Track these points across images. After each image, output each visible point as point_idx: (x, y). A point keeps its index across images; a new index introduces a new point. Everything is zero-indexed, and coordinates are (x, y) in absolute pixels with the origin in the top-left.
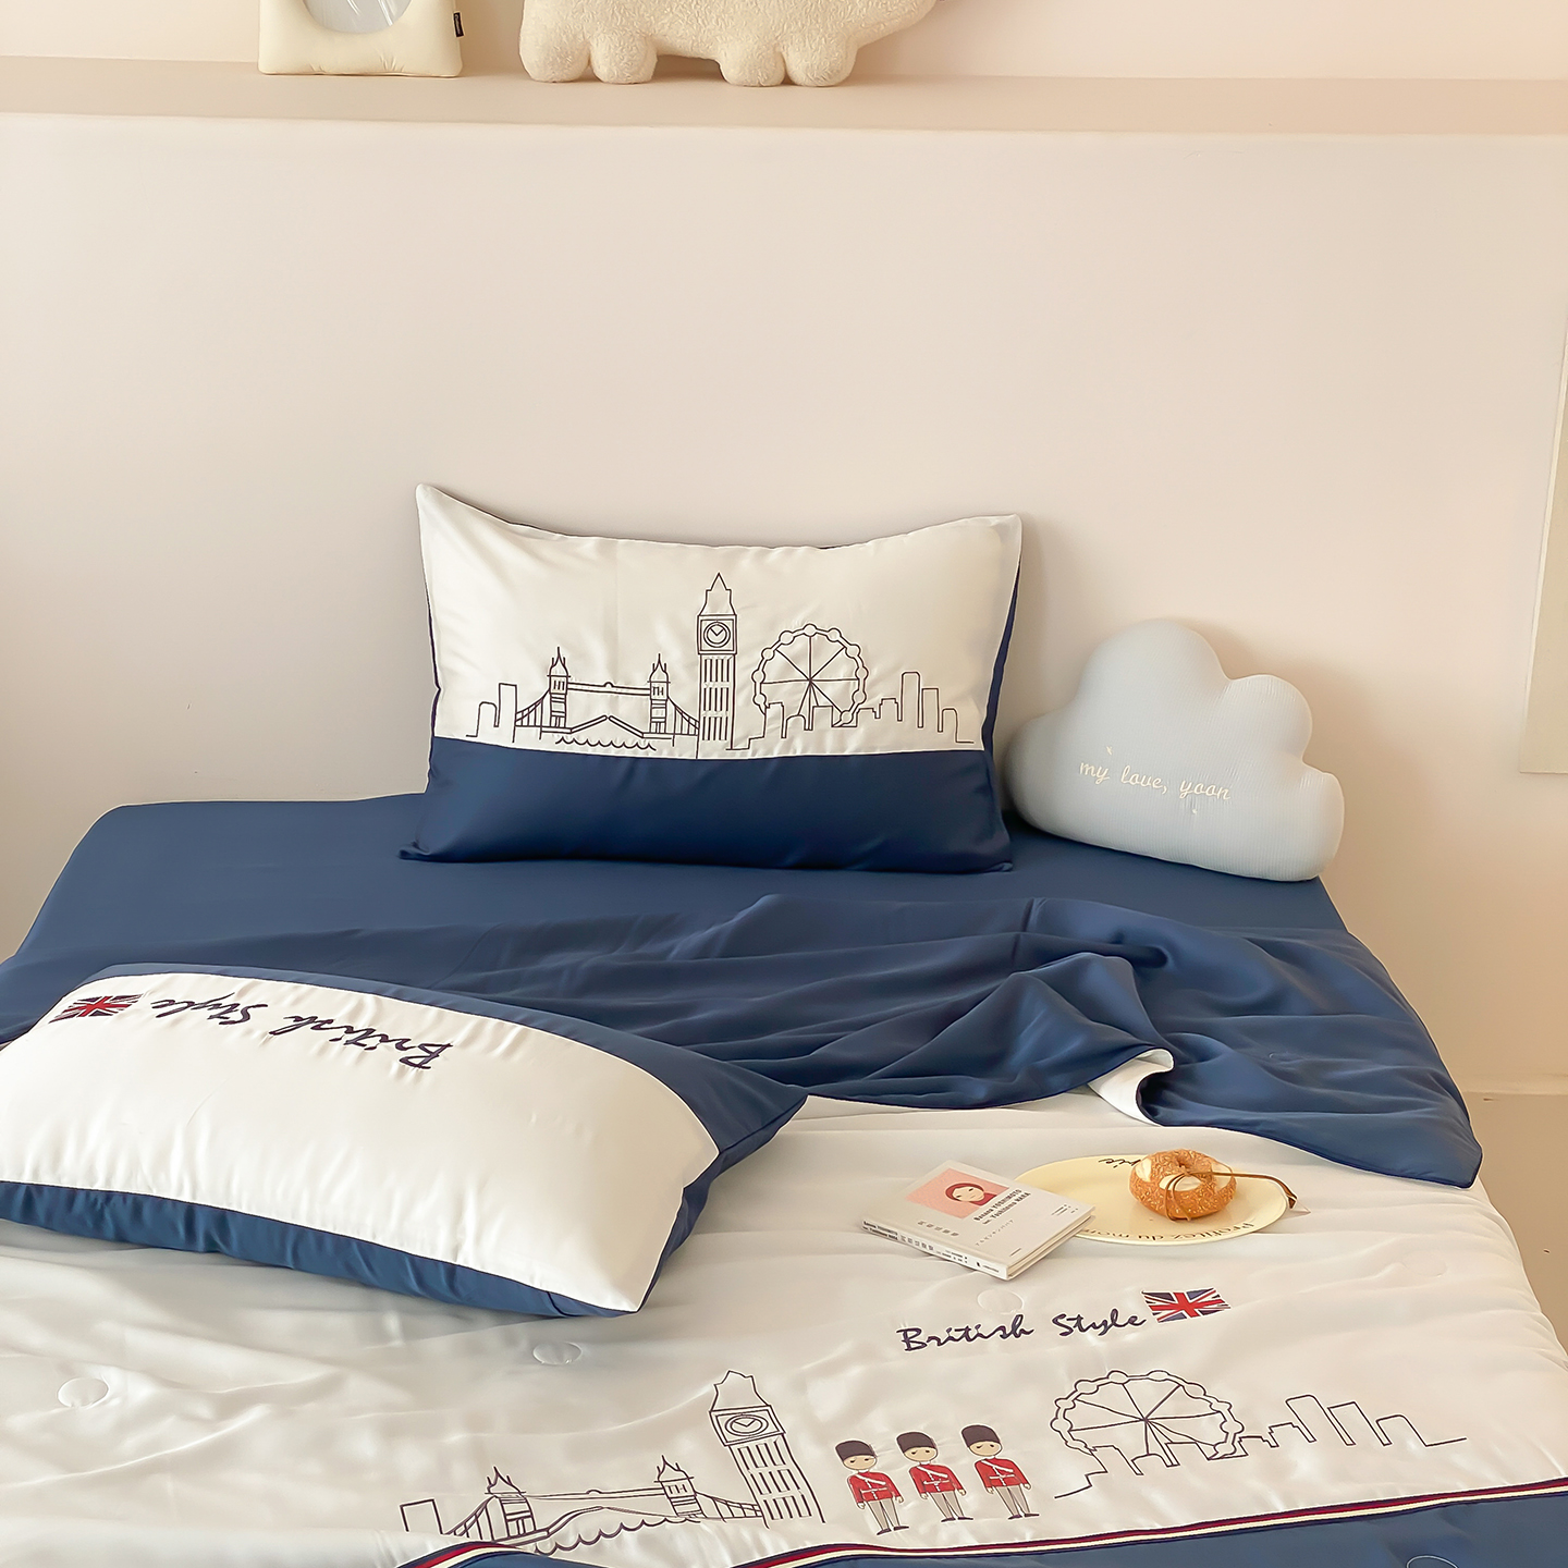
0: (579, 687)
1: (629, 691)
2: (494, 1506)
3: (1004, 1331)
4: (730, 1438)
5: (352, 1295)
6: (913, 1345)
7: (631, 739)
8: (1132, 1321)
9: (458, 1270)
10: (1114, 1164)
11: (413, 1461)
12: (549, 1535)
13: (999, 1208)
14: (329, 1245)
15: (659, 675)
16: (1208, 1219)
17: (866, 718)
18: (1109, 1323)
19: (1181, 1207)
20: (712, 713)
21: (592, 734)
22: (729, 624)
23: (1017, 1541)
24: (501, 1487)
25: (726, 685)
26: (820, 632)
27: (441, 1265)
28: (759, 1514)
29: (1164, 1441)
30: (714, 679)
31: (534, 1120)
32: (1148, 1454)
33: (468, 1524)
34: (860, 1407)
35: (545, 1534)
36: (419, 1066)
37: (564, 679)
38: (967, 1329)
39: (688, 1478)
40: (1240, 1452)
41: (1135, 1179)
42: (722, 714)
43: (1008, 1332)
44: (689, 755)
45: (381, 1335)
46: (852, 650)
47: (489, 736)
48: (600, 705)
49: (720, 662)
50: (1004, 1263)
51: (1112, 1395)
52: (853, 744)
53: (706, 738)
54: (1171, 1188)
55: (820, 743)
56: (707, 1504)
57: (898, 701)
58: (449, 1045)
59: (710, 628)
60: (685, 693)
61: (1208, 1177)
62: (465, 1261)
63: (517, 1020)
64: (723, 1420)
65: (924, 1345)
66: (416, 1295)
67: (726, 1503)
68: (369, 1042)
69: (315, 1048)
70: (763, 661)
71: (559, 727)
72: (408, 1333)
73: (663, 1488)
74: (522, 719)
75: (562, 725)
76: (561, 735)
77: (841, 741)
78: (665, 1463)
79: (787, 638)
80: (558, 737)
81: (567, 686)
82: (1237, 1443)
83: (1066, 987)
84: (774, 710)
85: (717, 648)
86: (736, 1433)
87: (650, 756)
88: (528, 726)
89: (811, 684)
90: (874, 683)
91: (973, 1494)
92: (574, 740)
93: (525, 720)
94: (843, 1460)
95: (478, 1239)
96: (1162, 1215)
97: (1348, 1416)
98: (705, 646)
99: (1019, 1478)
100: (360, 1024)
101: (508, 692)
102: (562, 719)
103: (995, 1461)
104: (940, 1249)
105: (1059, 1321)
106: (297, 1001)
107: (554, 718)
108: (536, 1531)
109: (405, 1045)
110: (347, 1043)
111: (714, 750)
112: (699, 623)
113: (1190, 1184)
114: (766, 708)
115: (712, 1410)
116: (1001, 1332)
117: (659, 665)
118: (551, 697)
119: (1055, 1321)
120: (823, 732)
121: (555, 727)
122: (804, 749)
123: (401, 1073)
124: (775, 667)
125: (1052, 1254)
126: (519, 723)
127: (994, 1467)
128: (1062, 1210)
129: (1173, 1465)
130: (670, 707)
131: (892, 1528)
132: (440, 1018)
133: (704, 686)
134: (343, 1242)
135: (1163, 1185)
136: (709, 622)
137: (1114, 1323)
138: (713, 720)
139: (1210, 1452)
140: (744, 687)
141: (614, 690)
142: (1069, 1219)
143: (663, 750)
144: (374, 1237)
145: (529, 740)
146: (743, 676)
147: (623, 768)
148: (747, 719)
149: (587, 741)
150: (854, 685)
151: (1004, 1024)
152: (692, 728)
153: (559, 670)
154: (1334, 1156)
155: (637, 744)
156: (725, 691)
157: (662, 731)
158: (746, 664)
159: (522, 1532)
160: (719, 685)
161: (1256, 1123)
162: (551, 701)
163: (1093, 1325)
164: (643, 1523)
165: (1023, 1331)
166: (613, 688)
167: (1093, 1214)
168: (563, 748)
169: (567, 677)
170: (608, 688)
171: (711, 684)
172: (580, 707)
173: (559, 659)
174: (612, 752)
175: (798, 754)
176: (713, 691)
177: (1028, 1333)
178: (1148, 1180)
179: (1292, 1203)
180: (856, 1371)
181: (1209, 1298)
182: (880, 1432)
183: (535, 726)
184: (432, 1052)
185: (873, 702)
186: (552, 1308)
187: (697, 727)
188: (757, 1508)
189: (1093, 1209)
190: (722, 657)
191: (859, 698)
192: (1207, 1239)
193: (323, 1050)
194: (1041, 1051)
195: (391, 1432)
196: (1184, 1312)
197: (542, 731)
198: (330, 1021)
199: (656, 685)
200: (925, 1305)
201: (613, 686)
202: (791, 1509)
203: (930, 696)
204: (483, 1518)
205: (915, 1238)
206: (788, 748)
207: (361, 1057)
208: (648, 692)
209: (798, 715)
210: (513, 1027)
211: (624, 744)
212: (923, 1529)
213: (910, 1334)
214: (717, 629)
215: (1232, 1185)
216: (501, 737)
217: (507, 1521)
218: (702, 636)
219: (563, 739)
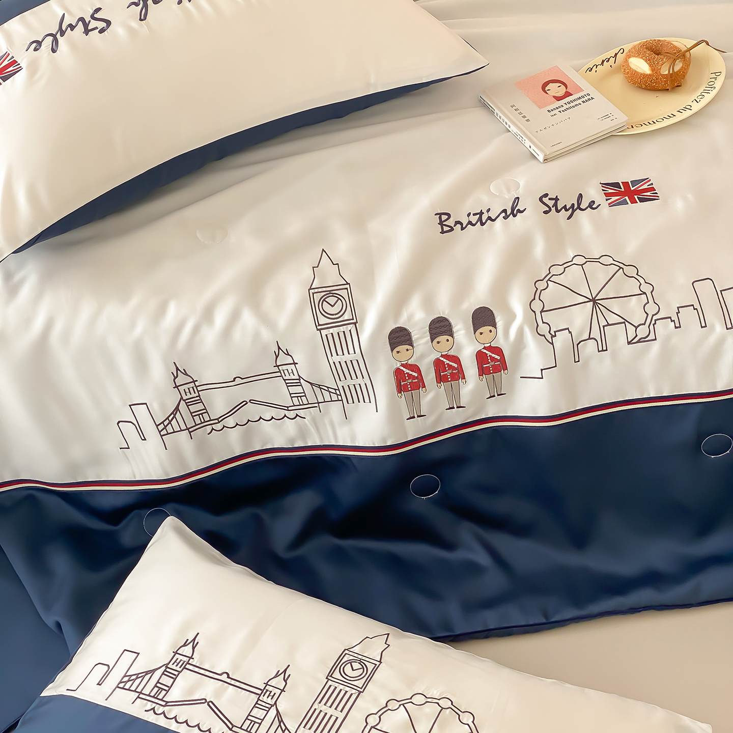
0: (197, 669)
15: (279, 682)
21: (183, 713)
22: (370, 667)
26: (454, 708)
30: (329, 704)
37: (186, 659)
48: (208, 689)
49: (343, 692)
59: (350, 662)
60: (294, 705)
70: (386, 708)
71: (156, 698)
74: (126, 682)
75: (160, 697)
76: (154, 705)
80: (149, 706)
81: (186, 666)
85: (347, 681)
88: (128, 690)
92: (164, 713)
93: (130, 683)
98: (337, 675)
102: (163, 692)
107: (156, 689)
112: (342, 655)
117: (284, 674)
118: (165, 671)
121: (153, 697)
126: (121, 685)
130: (273, 712)
133: (316, 706)
136: (352, 658)
141: (229, 680)
145: (122, 702)
146: (358, 713)
153: (187, 650)
156: (333, 719)
160: (331, 711)
162: (163, 674)
168: (151, 718)
169: (191, 658)
171: (324, 708)
173: (194, 643)
176: (322, 714)
183: (135, 691)
190: (347, 689)
197: (138, 697)
199: (271, 689)
201: (228, 677)
208: (260, 692)
214: (356, 665)
218: (338, 664)
219: (153, 709)
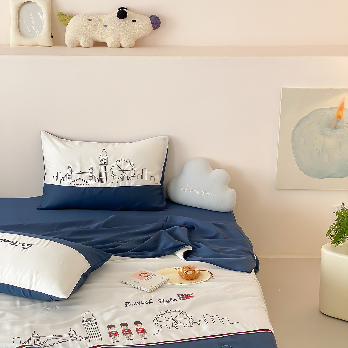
0: (74, 172)
1: (85, 173)
2: (32, 339)
3: (147, 303)
4: (85, 324)
5: (10, 297)
6: (127, 305)
7: (85, 183)
8: (174, 300)
9: (31, 291)
10: (176, 269)
11: (17, 330)
12: (43, 344)
13: (150, 278)
14: (5, 286)
15: (91, 169)
16: (194, 280)
17: (135, 179)
18: (170, 300)
19: (188, 277)
20: (102, 178)
21: (77, 182)
22: (106, 159)
23: (142, 344)
24: (35, 335)
25: (105, 172)
26: (125, 160)
27: (28, 290)
28: (89, 339)
29: (176, 323)
30: (102, 170)
31: (49, 259)
32: (173, 326)
33: (26, 342)
34: (113, 318)
35: (42, 344)
36: (26, 249)
37: (71, 171)
38: (140, 302)
39: (75, 333)
40: (192, 326)
41: (179, 272)
42: (104, 178)
43: (148, 303)
44: (97, 186)
45: (15, 305)
46: (132, 164)
47: (55, 183)
48: (79, 176)
49: (104, 167)
50: (149, 289)
51: (168, 315)
52: (132, 184)
53: (101, 183)
54: (186, 273)
55: (125, 184)
56: (78, 338)
57: (142, 175)
58: (33, 245)
59: (102, 160)
60: (96, 174)
61: (194, 271)
62: (33, 289)
63: (49, 239)
64: (84, 321)
65: (130, 305)
66: (23, 297)
67: (82, 337)
68: (16, 244)
69: (5, 245)
70: (113, 167)
71: (70, 181)
72: (21, 305)
73: (70, 335)
74: (62, 179)
75: (70, 180)
76: (70, 183)
77: (129, 183)
78: (71, 330)
79: (118, 162)
80: (69, 183)
81: (71, 172)
82: (192, 324)
83: (171, 233)
84: (115, 177)
85: (103, 164)
86: (87, 323)
87: (89, 187)
88: (63, 181)
89: (123, 171)
90: (136, 171)
91: (134, 335)
92: (73, 184)
93: (63, 180)
94: (108, 328)
95: (35, 284)
96: (184, 278)
97: (216, 318)
98: (101, 164)
99: (145, 331)
100: (15, 241)
101: (59, 174)
102: (71, 179)
103: (140, 328)
104: (136, 286)
105: (159, 300)
106: (2, 236)
107: (69, 179)
108: (40, 343)
109: (24, 245)
110: (12, 244)
111: (102, 185)
112: (100, 159)
113: (190, 272)
114: (114, 176)
115: (83, 319)
116: (146, 303)
119: (158, 300)
120: (125, 181)
122: (122, 185)
123: (22, 250)
124: (116, 168)
125: (160, 287)
126: (61, 180)
127: (140, 329)
128: (163, 278)
129: (177, 328)
130: (93, 176)
131: (116, 342)
132: (32, 239)
133: (100, 172)
134: (8, 286)
135: (184, 273)
137: (171, 301)
138: (102, 179)
139: (185, 326)
140: (109, 172)
141: (82, 173)
142: (164, 280)
143: (92, 185)
144: (14, 284)
145: (63, 184)
146: (109, 170)
147: (83, 190)
148: (109, 179)
149: (76, 184)
150: (132, 172)
151: (157, 241)
152: (98, 181)
153: (70, 169)
154: (223, 267)
155: (86, 184)
156: (105, 173)
157: (92, 181)
158: (109, 167)
159: (37, 343)
160: (104, 172)
161: (207, 260)
162: (68, 176)
163: (166, 301)
164: (63, 341)
165: (151, 302)
166: (81, 173)
167: (169, 279)
168: (71, 185)
169: (72, 170)
170: (80, 173)
171: (102, 172)
172: (74, 177)
173: (70, 167)
174: (81, 186)
175: (120, 186)
176: (102, 173)
177: (152, 303)
178: (181, 272)
179: (212, 276)
180: (114, 311)
181: (191, 295)
182: (117, 323)
183: (65, 181)
184: (29, 246)
185: (136, 175)
186: (51, 299)
187: (99, 181)
188: (88, 338)
189: (169, 278)
190: (104, 166)
191: (133, 174)
192: (193, 283)
193: (6, 246)
194: (165, 246)
195: (13, 324)
196: (186, 298)
197: (66, 182)
198: (9, 240)
199: (90, 172)
200: (131, 297)
201: (81, 172)
202: (96, 338)
203: (148, 174)
204: (30, 341)
205: (131, 284)
206: (118, 184)
207: (14, 247)
208: (89, 173)
209: (120, 178)
210: (47, 241)
211: (83, 184)
212: (122, 342)
213: (127, 303)
214: (103, 160)
215: (199, 273)
216: (57, 183)
217: (35, 341)
218: (100, 161)
219: (71, 183)
